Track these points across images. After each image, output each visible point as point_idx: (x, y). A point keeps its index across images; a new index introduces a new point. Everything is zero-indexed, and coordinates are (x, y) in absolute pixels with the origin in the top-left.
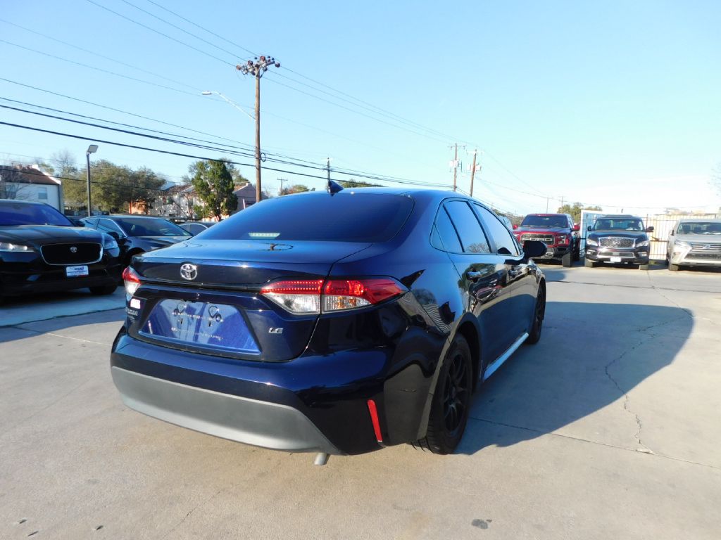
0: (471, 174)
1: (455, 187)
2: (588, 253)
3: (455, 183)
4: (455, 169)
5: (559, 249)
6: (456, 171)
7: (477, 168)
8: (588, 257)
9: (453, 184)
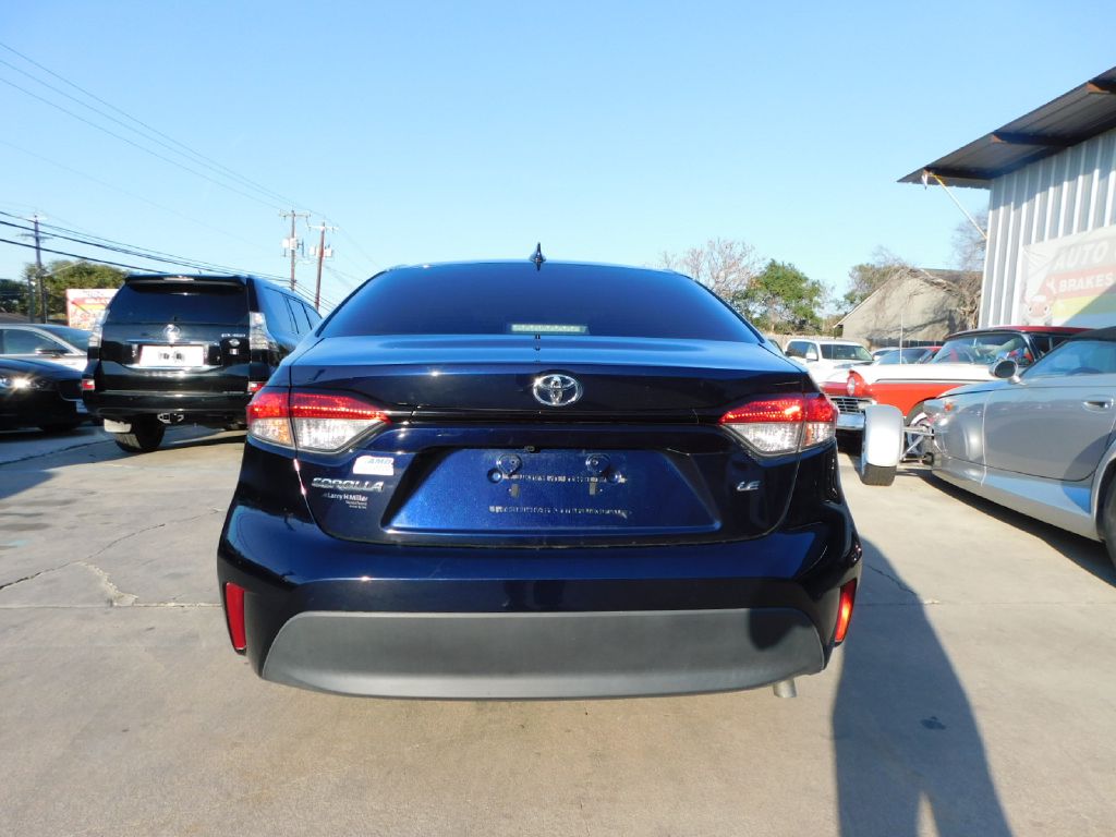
0: (317, 262)
1: (293, 282)
3: (293, 275)
4: (293, 251)
6: (293, 255)
7: (327, 252)
9: (289, 276)
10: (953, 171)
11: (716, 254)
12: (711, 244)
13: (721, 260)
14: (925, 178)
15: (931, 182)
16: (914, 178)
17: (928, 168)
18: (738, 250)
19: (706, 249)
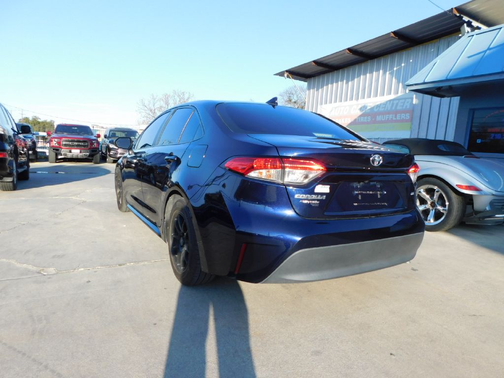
2: (111, 153)
5: (93, 151)
8: (110, 156)
10: (296, 73)
11: (176, 97)
12: (175, 92)
13: (178, 99)
14: (286, 75)
15: (288, 77)
16: (281, 74)
17: (287, 71)
18: (186, 96)
19: (172, 94)
